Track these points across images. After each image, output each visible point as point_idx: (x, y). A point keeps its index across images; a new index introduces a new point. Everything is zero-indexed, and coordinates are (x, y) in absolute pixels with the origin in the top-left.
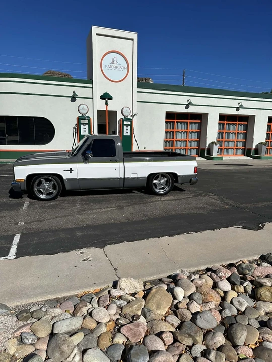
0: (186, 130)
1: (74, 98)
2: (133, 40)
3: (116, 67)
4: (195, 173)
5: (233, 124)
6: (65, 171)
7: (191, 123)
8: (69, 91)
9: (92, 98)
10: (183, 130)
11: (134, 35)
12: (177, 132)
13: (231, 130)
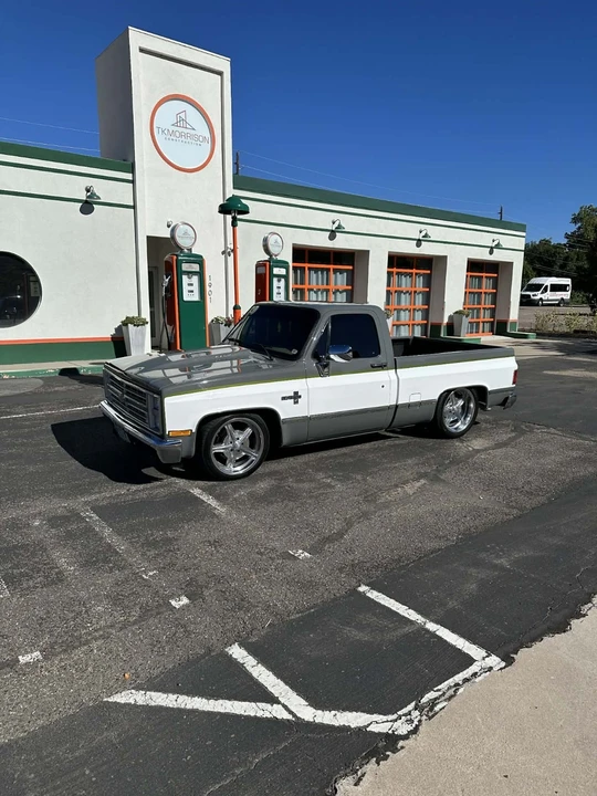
0: (325, 287)
1: (87, 207)
2: (220, 73)
3: (186, 135)
4: (514, 383)
5: (406, 274)
6: (284, 398)
7: (335, 271)
8: (76, 187)
9: (134, 207)
10: (321, 287)
11: (223, 63)
12: (310, 290)
13: (404, 288)
